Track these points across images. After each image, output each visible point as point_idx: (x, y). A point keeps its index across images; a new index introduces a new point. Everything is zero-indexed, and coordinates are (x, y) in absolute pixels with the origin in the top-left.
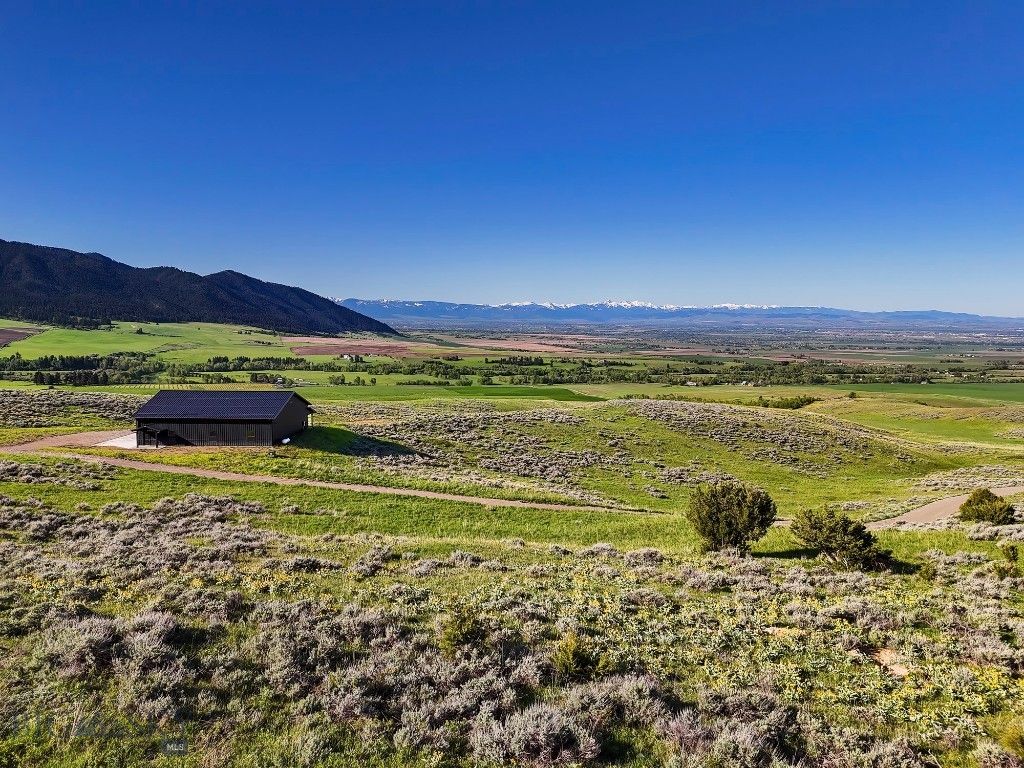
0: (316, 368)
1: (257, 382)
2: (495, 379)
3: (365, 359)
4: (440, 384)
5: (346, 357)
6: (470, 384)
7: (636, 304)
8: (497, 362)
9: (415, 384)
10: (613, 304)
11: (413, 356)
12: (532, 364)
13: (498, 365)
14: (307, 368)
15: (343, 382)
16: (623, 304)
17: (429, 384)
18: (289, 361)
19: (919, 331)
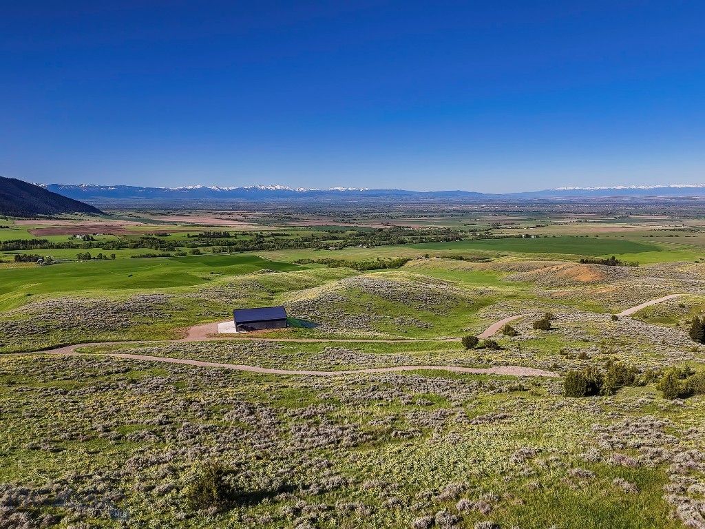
0: (58, 247)
1: (21, 261)
2: (201, 250)
3: (94, 237)
4: (163, 256)
5: (78, 236)
6: (184, 255)
7: (278, 187)
8: (196, 236)
9: (144, 257)
10: (262, 187)
11: (130, 234)
12: (222, 237)
13: (197, 238)
14: (51, 247)
15: (89, 258)
16: (269, 188)
17: (155, 256)
18: (34, 242)
19: (451, 204)
